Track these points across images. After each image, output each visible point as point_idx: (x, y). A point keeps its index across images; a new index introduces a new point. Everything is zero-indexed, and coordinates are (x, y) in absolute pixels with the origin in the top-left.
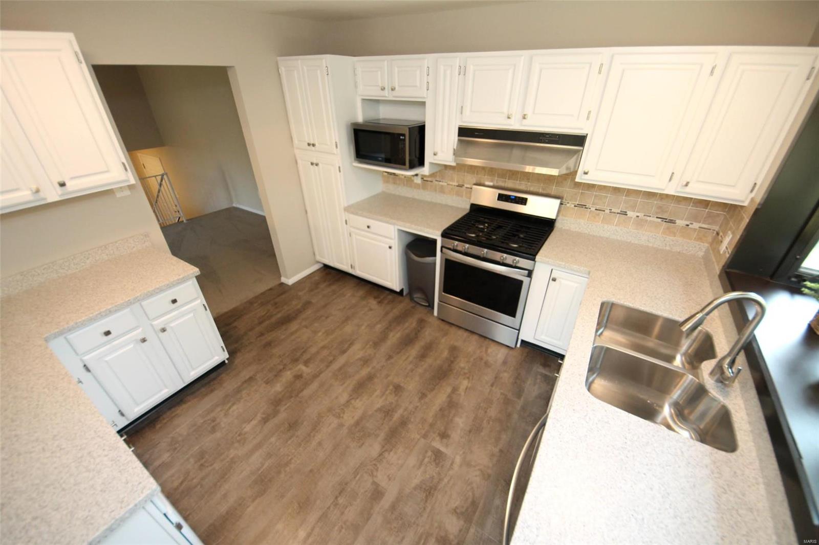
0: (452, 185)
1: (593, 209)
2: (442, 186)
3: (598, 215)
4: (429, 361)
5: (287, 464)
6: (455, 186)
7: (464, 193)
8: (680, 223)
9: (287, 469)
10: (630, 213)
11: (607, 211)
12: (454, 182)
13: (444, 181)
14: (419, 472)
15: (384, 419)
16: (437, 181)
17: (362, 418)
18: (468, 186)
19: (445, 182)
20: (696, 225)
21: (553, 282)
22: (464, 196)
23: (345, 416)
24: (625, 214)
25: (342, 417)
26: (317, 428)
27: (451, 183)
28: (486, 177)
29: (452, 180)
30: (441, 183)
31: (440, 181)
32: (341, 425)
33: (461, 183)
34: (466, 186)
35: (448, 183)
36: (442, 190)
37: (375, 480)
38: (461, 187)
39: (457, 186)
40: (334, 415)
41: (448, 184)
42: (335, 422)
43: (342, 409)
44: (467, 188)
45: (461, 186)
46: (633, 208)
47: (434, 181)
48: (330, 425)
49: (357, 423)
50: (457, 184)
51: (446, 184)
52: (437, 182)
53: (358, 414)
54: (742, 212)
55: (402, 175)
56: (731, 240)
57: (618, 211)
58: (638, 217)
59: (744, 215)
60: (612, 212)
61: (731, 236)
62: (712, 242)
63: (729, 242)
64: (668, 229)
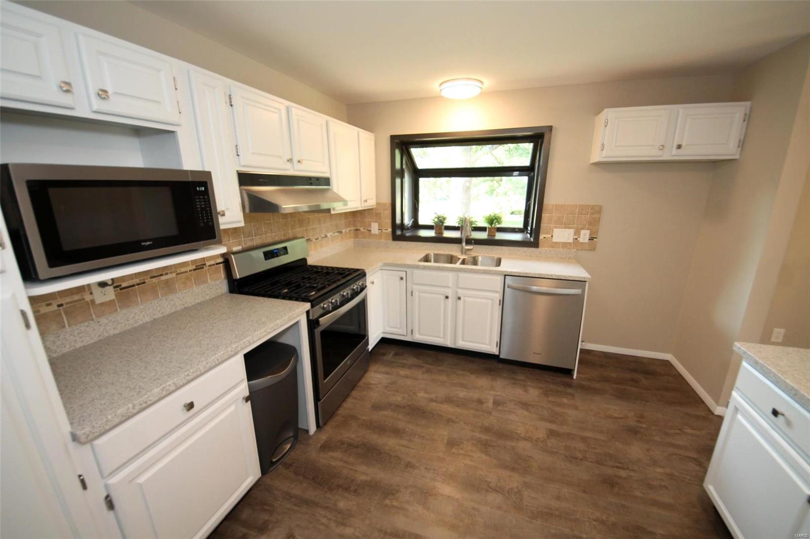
1: (314, 240)
2: (167, 281)
3: (317, 243)
4: (401, 425)
5: (602, 522)
6: (190, 271)
7: (208, 275)
9: (604, 518)
10: (328, 235)
13: (169, 272)
14: (518, 412)
15: (493, 446)
17: (506, 467)
18: (212, 263)
20: (347, 230)
21: (372, 285)
22: (209, 281)
23: (514, 485)
25: (517, 488)
26: (547, 510)
28: (231, 241)
30: (163, 278)
31: (161, 275)
32: (526, 485)
33: (199, 263)
34: (208, 263)
37: (546, 438)
38: (202, 268)
40: (521, 500)
41: (178, 274)
42: (526, 493)
43: (508, 492)
44: (210, 266)
45: (199, 268)
46: (328, 231)
47: (148, 281)
48: (534, 498)
49: (513, 469)
50: (194, 267)
51: (174, 275)
52: (154, 280)
53: (505, 473)
54: (374, 211)
55: (48, 305)
56: (380, 225)
57: (323, 236)
58: (331, 235)
59: (378, 211)
60: (322, 238)
61: (377, 224)
62: (356, 236)
63: (379, 227)
64: (342, 237)
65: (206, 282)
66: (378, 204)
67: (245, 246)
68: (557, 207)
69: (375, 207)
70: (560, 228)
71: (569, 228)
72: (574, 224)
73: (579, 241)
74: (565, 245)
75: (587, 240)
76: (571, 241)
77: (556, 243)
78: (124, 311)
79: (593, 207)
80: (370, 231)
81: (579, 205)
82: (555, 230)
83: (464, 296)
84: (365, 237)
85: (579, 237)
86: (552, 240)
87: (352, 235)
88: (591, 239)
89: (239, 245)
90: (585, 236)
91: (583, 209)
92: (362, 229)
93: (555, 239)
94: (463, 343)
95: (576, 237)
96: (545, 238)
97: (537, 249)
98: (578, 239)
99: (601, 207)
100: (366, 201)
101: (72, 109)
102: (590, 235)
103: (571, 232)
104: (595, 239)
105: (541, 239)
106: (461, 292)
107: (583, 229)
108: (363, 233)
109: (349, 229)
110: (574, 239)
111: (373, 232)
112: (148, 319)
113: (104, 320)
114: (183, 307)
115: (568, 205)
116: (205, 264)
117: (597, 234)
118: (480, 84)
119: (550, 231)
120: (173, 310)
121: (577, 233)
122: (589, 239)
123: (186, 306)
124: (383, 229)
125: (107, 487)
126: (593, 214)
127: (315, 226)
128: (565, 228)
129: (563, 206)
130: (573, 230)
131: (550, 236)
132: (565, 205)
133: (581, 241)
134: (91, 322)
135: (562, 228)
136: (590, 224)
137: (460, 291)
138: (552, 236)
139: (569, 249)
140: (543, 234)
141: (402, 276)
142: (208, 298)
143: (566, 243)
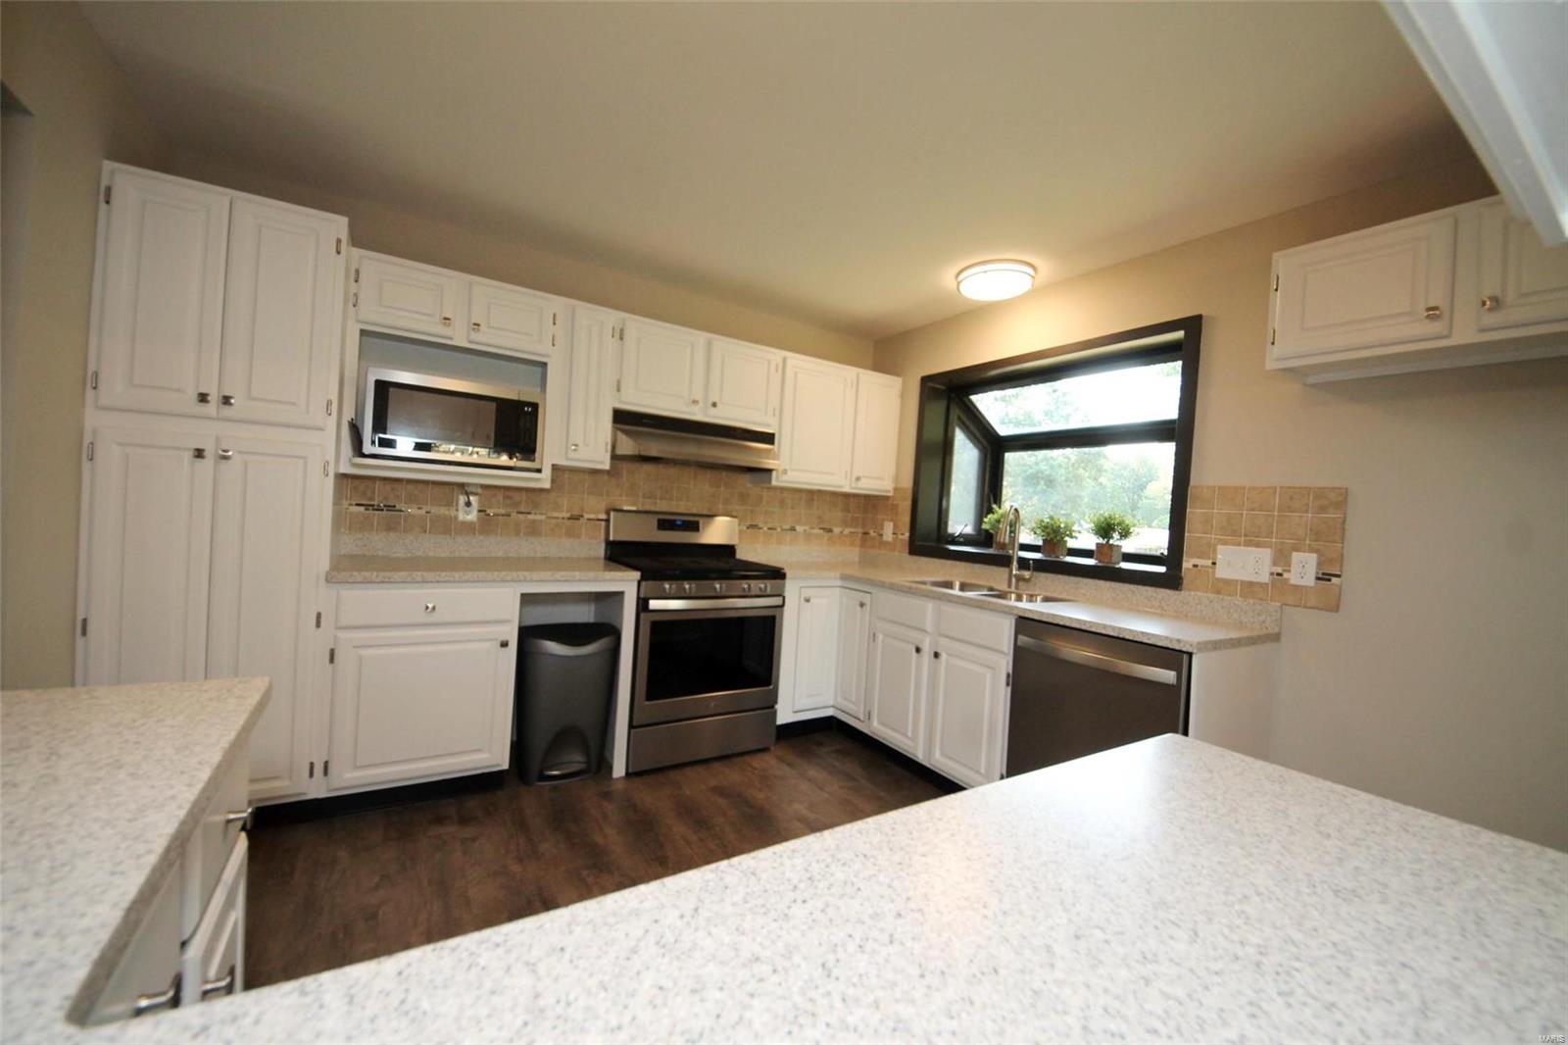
0: (558, 518)
1: (765, 529)
2: (534, 521)
3: (771, 535)
6: (563, 518)
7: (584, 530)
8: (837, 530)
10: (798, 528)
11: (779, 529)
12: (562, 511)
13: (538, 512)
16: (519, 513)
18: (592, 516)
19: (542, 514)
20: (847, 531)
21: (807, 604)
22: (583, 537)
24: (793, 529)
27: (555, 515)
28: (624, 498)
29: (557, 507)
30: (530, 517)
31: (529, 513)
33: (576, 512)
34: (586, 516)
35: (549, 515)
36: (534, 530)
38: (578, 519)
39: (569, 519)
41: (548, 518)
44: (589, 519)
45: (575, 518)
46: (799, 522)
47: (514, 514)
50: (568, 515)
51: (543, 517)
52: (520, 516)
54: (890, 502)
55: (420, 508)
56: (895, 526)
57: (787, 527)
58: (805, 531)
59: (895, 502)
60: (783, 530)
61: (892, 524)
62: (863, 544)
63: (894, 529)
64: (829, 539)
65: (579, 537)
66: (895, 489)
67: (640, 509)
68: (1228, 494)
69: (891, 494)
70: (1234, 545)
71: (1258, 545)
72: (1270, 534)
73: (1287, 580)
74: (1249, 588)
75: (1309, 580)
76: (1264, 577)
77: (1227, 582)
78: (481, 537)
79: (1320, 493)
80: (881, 535)
81: (1281, 488)
82: (1220, 548)
83: (949, 655)
84: (873, 547)
85: (1289, 571)
86: (1214, 573)
87: (858, 542)
88: (1324, 577)
89: (634, 505)
90: (1303, 568)
91: (1292, 498)
92: (871, 532)
93: (1222, 572)
94: (944, 760)
95: (1279, 570)
96: (1195, 566)
97: (1177, 592)
98: (1286, 575)
99: (1344, 493)
100: (858, 479)
101: (451, 339)
102: (1319, 564)
103: (1265, 555)
104: (1334, 580)
105: (1187, 569)
106: (944, 645)
107: (1297, 550)
108: (873, 539)
109: (853, 530)
110: (1272, 574)
111: (885, 538)
112: (500, 554)
113: (460, 539)
114: (543, 555)
115: (1254, 489)
116: (582, 516)
117: (1341, 566)
118: (1031, 272)
119: (1209, 551)
120: (532, 555)
121: (1282, 557)
122: (1318, 578)
123: (547, 555)
124: (899, 533)
125: (336, 638)
126: (1323, 509)
127: (771, 509)
128: (1248, 544)
129: (1237, 490)
130: (1269, 550)
131: (1209, 562)
132: (1244, 488)
133: (1292, 582)
134: (448, 536)
135: (1239, 545)
136: (1317, 535)
137: (943, 641)
138: (1214, 563)
139: (1261, 599)
140: (1192, 556)
141: (864, 601)
142: (575, 556)
143: (1251, 584)
